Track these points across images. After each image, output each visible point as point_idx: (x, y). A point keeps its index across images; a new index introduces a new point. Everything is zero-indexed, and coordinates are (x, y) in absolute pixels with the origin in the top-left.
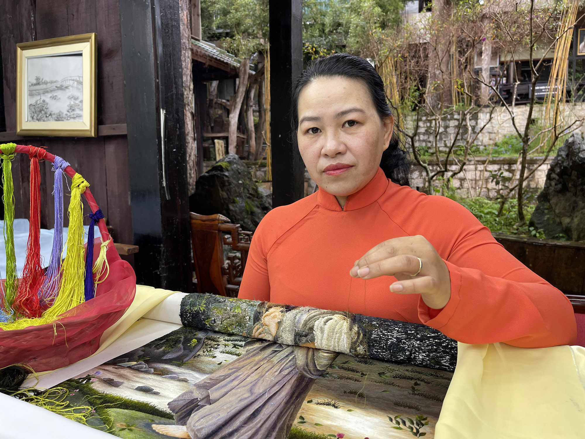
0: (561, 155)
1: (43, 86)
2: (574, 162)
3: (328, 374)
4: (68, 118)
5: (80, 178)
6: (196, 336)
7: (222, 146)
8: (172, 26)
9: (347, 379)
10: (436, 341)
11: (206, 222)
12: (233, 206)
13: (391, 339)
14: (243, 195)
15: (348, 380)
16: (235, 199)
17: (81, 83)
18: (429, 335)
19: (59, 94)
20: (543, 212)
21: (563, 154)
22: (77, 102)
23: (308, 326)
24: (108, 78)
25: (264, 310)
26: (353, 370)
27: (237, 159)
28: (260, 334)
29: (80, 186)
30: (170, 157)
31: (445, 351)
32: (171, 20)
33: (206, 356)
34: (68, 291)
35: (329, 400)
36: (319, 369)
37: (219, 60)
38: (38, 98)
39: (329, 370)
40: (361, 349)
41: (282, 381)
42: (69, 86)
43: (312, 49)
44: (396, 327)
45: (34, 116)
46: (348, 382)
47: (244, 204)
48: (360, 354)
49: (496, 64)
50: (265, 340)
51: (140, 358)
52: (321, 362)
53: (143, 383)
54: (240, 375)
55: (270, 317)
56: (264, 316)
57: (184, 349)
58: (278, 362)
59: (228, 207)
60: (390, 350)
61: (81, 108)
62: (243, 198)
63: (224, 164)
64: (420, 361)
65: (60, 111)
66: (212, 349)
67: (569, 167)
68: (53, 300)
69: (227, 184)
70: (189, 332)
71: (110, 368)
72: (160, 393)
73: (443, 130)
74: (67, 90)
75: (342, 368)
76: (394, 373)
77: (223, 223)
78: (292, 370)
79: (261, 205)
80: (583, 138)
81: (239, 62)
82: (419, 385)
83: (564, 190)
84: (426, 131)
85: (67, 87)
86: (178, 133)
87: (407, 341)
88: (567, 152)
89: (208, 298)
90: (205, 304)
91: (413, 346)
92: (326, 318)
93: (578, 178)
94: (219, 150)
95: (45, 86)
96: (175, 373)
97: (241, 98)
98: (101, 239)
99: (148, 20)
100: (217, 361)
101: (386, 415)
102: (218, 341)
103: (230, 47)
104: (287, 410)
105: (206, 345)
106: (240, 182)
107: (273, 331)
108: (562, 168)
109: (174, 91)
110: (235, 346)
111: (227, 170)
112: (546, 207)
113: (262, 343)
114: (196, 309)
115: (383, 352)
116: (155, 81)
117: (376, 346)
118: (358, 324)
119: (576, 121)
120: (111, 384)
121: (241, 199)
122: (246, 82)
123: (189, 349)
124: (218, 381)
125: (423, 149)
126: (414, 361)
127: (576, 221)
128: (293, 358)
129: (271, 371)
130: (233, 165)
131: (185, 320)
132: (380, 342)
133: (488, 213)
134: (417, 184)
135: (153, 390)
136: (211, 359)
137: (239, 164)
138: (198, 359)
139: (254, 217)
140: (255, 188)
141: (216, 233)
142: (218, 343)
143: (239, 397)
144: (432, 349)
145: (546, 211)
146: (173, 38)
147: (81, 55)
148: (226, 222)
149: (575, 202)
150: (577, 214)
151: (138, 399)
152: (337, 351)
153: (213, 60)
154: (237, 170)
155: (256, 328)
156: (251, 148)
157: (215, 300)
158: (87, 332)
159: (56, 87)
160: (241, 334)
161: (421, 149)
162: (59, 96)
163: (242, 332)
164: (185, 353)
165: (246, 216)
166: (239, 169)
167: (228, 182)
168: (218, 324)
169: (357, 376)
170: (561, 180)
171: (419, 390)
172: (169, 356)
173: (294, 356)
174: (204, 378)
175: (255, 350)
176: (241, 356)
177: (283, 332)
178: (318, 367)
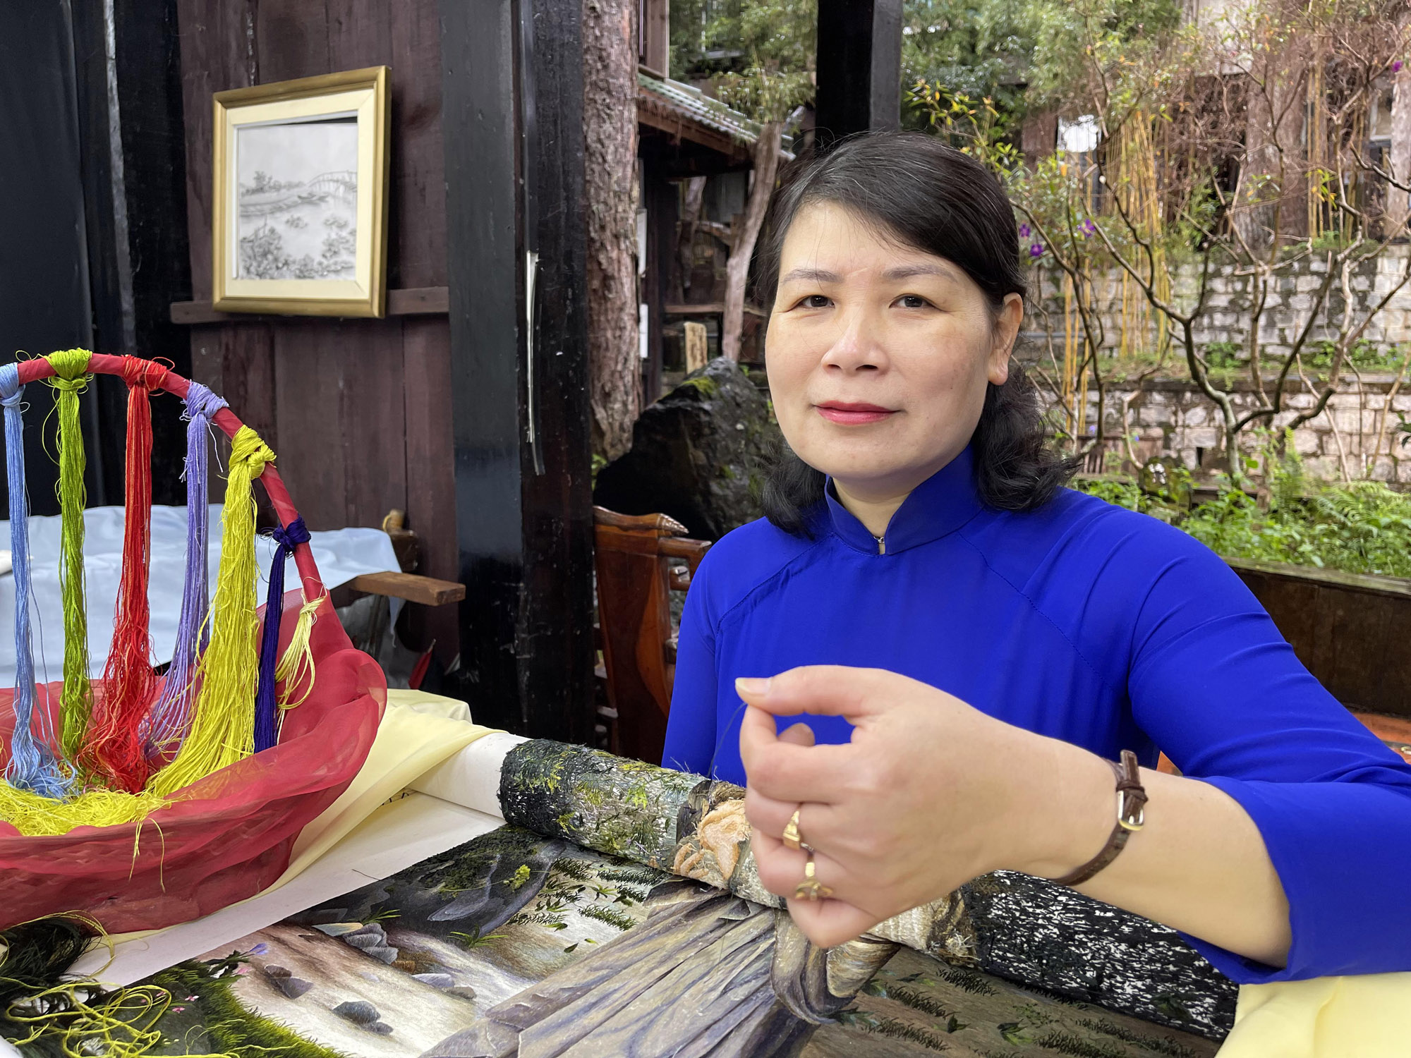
1: (271, 196)
3: (854, 1011)
4: (325, 271)
5: (251, 438)
6: (530, 857)
7: (701, 339)
8: (562, 45)
9: (905, 1034)
10: (1178, 949)
11: (630, 533)
12: (719, 484)
13: (1044, 927)
14: (746, 458)
15: (908, 1042)
16: (726, 468)
17: (352, 188)
18: (1156, 930)
19: (305, 213)
22: (344, 233)
24: (415, 175)
25: (706, 805)
26: (928, 1007)
27: (735, 369)
28: (692, 868)
29: (251, 460)
30: (549, 368)
31: (1202, 982)
32: (562, 30)
33: (542, 920)
34: (212, 726)
36: (833, 992)
37: (708, 127)
38: (260, 223)
39: (862, 1000)
40: (957, 944)
41: (721, 1024)
42: (328, 194)
43: (933, 97)
44: (1061, 894)
45: (251, 265)
46: (907, 1048)
47: (745, 481)
48: (954, 957)
50: (706, 886)
51: (377, 910)
52: (845, 970)
53: (360, 993)
54: (615, 991)
55: (718, 827)
56: (703, 821)
57: (493, 894)
58: (726, 958)
59: (707, 486)
60: (1041, 959)
61: (352, 249)
62: (744, 466)
63: (701, 384)
64: (1126, 1000)
65: (307, 256)
66: (563, 900)
68: (175, 746)
69: (707, 431)
70: (518, 842)
71: (292, 936)
72: (391, 1030)
73: (1279, 301)
74: (323, 205)
75: (897, 995)
76: (1045, 1032)
77: (670, 537)
78: (757, 990)
81: (756, 130)
84: (1232, 302)
85: (322, 199)
86: (569, 310)
87: (1091, 940)
89: (570, 758)
90: (560, 772)
91: (1106, 957)
94: (693, 346)
95: (275, 194)
96: (447, 969)
97: (757, 219)
98: (303, 595)
99: (503, 32)
100: (565, 938)
102: (583, 878)
103: (736, 95)
105: (551, 887)
106: (740, 426)
107: (727, 864)
109: (563, 207)
110: (623, 896)
111: (710, 398)
113: (697, 892)
114: (537, 783)
115: (1020, 961)
116: (516, 182)
117: (999, 940)
120: (280, 987)
121: (740, 469)
122: (771, 179)
123: (504, 895)
124: (551, 1005)
125: (1221, 350)
126: (1108, 999)
128: (768, 950)
129: (700, 985)
130: (724, 385)
131: (511, 809)
132: (1013, 931)
133: (1388, 527)
134: (1200, 442)
135: (379, 1016)
136: (551, 931)
137: (738, 384)
138: (520, 928)
140: (775, 441)
141: (652, 560)
142: (581, 883)
144: (1163, 971)
146: (564, 76)
147: (353, 120)
148: (676, 534)
151: (333, 1044)
152: (893, 939)
153: (694, 126)
154: (734, 398)
155: (682, 851)
157: (585, 764)
158: (245, 837)
159: (300, 197)
160: (645, 861)
161: (1214, 350)
162: (306, 220)
163: (648, 858)
164: (492, 905)
165: (749, 511)
166: (736, 394)
167: (710, 427)
168: (590, 828)
169: (936, 1028)
172: (446, 913)
173: (773, 943)
174: (516, 992)
175: (672, 915)
176: (631, 930)
177: (751, 870)
178: (832, 987)
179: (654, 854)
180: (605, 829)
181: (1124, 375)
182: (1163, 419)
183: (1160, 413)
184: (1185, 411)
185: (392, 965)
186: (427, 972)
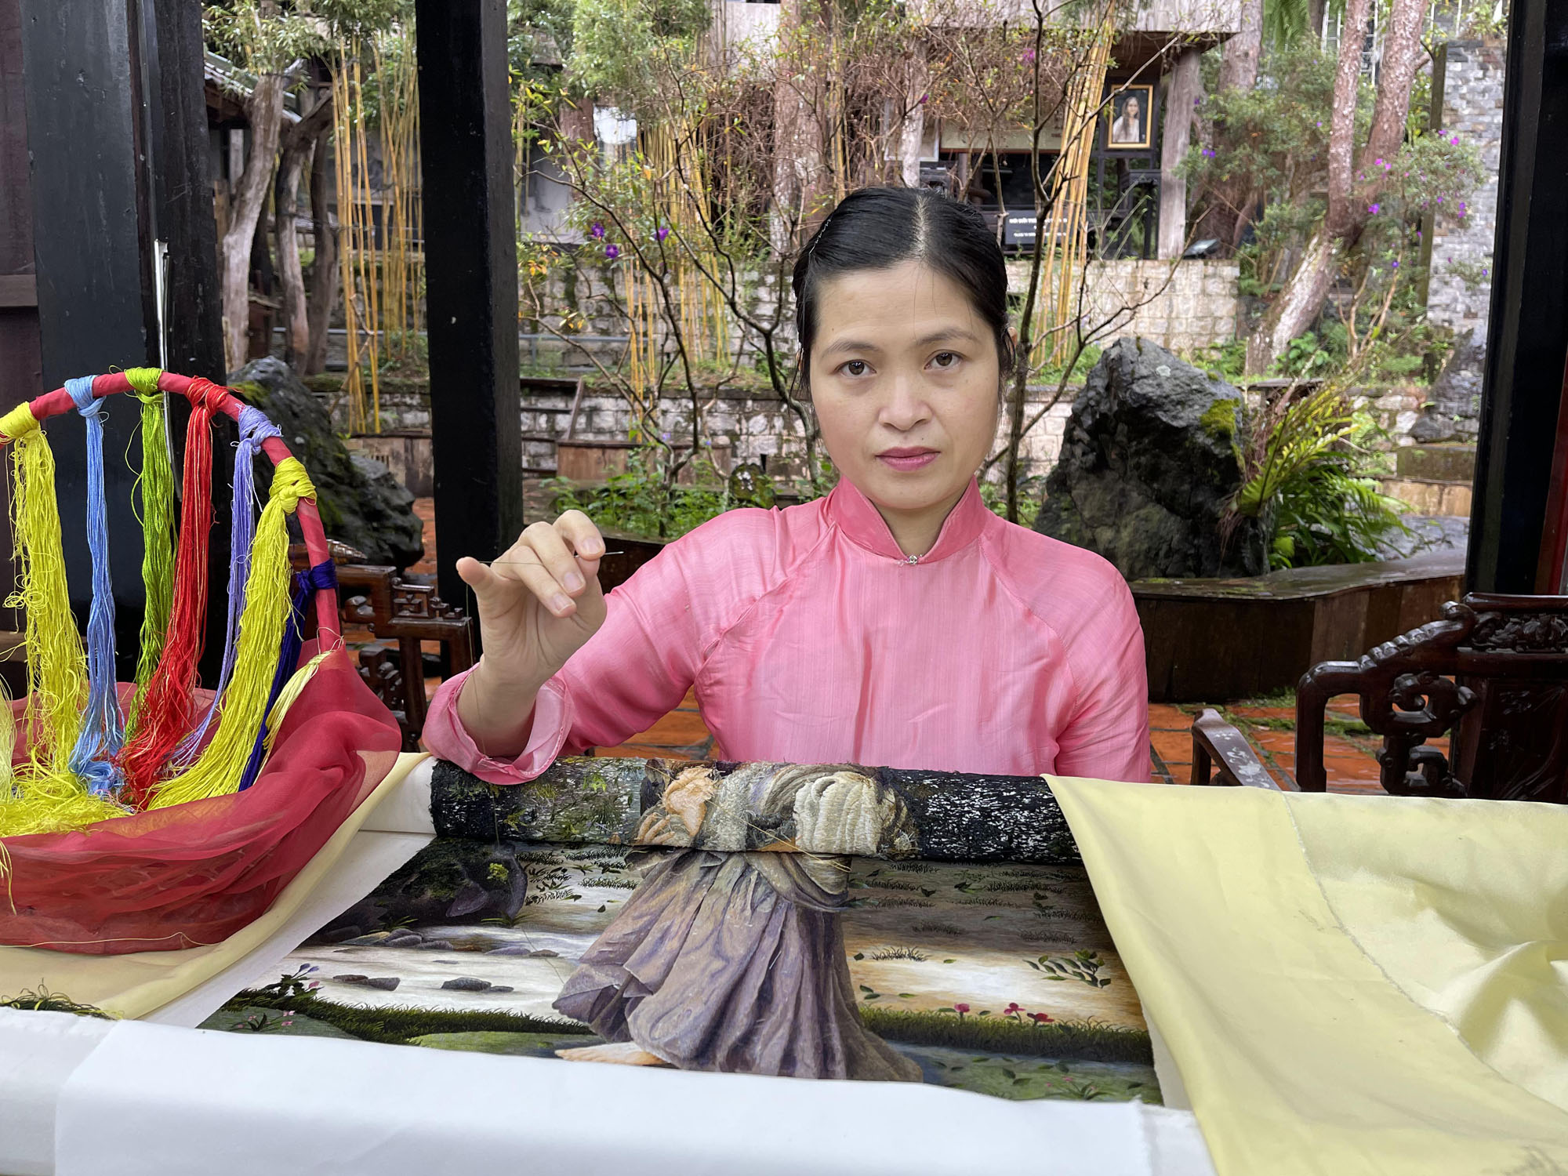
0: (1095, 388)
2: (1122, 403)
3: (854, 900)
6: (490, 857)
9: (901, 904)
13: (969, 812)
15: (907, 907)
20: (1059, 517)
21: (1100, 383)
23: (780, 804)
25: (666, 778)
26: (901, 887)
27: (286, 374)
28: (658, 834)
33: (555, 897)
35: (896, 949)
46: (908, 910)
49: (933, 155)
50: (670, 848)
53: (452, 973)
55: (684, 792)
56: (668, 790)
57: (486, 889)
60: (967, 837)
63: (247, 390)
64: (1030, 852)
66: (556, 880)
67: (1111, 414)
71: (329, 953)
72: (511, 988)
75: (874, 885)
76: (985, 882)
77: (344, 565)
79: (361, 505)
80: (1139, 349)
82: (1044, 897)
83: (1098, 468)
86: (201, 307)
87: (1003, 814)
88: (1106, 381)
91: (1014, 823)
92: (819, 781)
93: (1130, 441)
96: (511, 943)
97: (258, 192)
100: (588, 904)
101: (1020, 959)
102: (556, 863)
104: (826, 981)
105: (534, 873)
106: (298, 441)
108: (1098, 416)
109: (188, 190)
110: (606, 868)
112: (1063, 505)
114: (478, 789)
115: (952, 843)
116: (136, 158)
117: (936, 830)
118: (893, 787)
119: (1123, 309)
123: (499, 888)
126: (1017, 854)
127: (1126, 535)
130: (277, 390)
131: (447, 821)
132: (946, 820)
135: (489, 983)
136: (571, 901)
137: (292, 389)
138: (541, 906)
140: (343, 456)
142: (558, 866)
143: (704, 970)
144: (1054, 824)
145: (1064, 515)
149: (1123, 493)
150: (1128, 519)
151: (471, 1008)
154: (289, 407)
156: (295, 339)
160: (606, 839)
163: (609, 835)
164: (495, 896)
166: (291, 401)
168: (544, 821)
169: (917, 897)
170: (1095, 444)
171: (1051, 908)
172: (460, 909)
173: (759, 873)
174: (591, 944)
175: (661, 872)
176: (638, 888)
177: (718, 822)
178: (826, 890)
179: (617, 830)
180: (562, 817)
182: (729, 427)
183: (725, 421)
184: (748, 419)
185: (455, 950)
186: (494, 948)
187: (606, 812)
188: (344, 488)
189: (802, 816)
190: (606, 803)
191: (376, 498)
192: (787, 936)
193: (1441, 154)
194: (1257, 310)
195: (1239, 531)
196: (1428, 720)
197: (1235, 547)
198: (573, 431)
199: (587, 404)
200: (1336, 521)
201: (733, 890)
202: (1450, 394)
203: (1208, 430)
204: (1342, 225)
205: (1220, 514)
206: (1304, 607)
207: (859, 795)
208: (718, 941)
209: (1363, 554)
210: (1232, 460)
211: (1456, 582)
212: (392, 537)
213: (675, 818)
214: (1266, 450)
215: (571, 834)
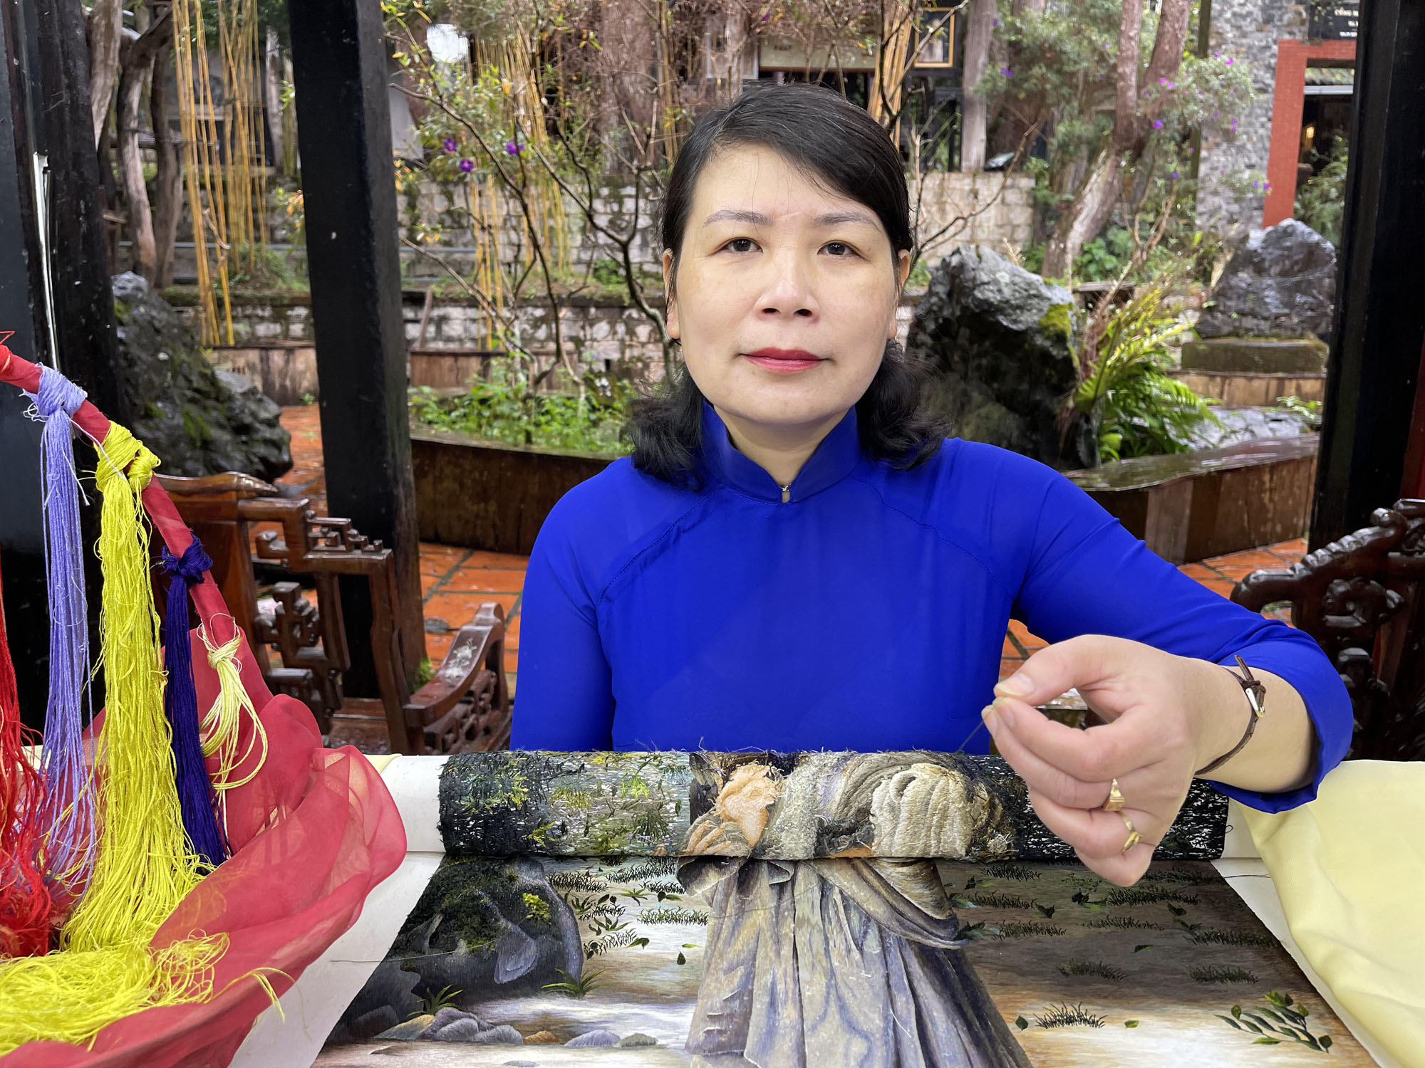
0: (937, 294)
2: (965, 308)
6: (519, 884)
9: (1025, 931)
12: (146, 427)
14: (175, 393)
15: (1035, 935)
16: (153, 406)
21: (941, 290)
23: (855, 806)
26: (1013, 904)
33: (615, 942)
46: (1040, 941)
47: (179, 420)
48: (992, 855)
49: (753, 73)
55: (740, 796)
56: (722, 794)
57: (531, 934)
62: (173, 402)
67: (953, 319)
69: (123, 363)
70: (484, 872)
71: (366, 1056)
75: (980, 901)
77: (252, 498)
79: (229, 419)
80: (979, 256)
83: (943, 369)
88: (948, 288)
90: (524, 783)
92: (897, 777)
93: (971, 343)
96: (592, 1024)
98: (205, 639)
100: (661, 952)
101: (1211, 1013)
102: (598, 887)
105: (579, 906)
106: (162, 356)
108: (941, 321)
109: (66, 98)
110: (660, 893)
114: (496, 801)
117: (1036, 829)
119: (957, 218)
121: (170, 406)
122: (114, 59)
130: (137, 307)
131: (459, 839)
134: (607, 354)
136: (640, 949)
137: (153, 306)
138: (606, 958)
139: (214, 455)
140: (208, 372)
142: (603, 893)
143: (846, 1055)
148: (261, 494)
149: (965, 393)
150: (970, 417)
154: (151, 323)
156: (143, 253)
160: (649, 852)
163: (653, 848)
164: (546, 945)
165: (188, 455)
166: (153, 318)
167: (126, 358)
168: (576, 835)
169: (1037, 918)
170: (939, 347)
171: (1198, 926)
172: (510, 970)
173: (841, 892)
174: (690, 1020)
175: (727, 895)
176: (711, 922)
177: (783, 830)
178: (930, 913)
179: (663, 842)
180: (597, 831)
181: (533, 291)
182: (573, 334)
183: (570, 328)
184: (591, 325)
185: (526, 1043)
186: (574, 1035)
187: (651, 823)
188: (210, 403)
189: (880, 819)
190: (650, 811)
191: (242, 412)
192: (919, 992)
193: (1217, 75)
194: (1051, 219)
195: (1075, 427)
196: (1357, 624)
197: (1071, 443)
198: (424, 340)
199: (436, 313)
200: (1154, 416)
201: (823, 919)
202: (1229, 293)
203: (1046, 333)
204: (1128, 140)
205: (1058, 411)
206: (1140, 497)
207: (945, 792)
208: (843, 1008)
209: (1178, 444)
210: (1068, 360)
211: (1267, 469)
212: (262, 450)
213: (729, 826)
214: (1098, 350)
215: (607, 848)
